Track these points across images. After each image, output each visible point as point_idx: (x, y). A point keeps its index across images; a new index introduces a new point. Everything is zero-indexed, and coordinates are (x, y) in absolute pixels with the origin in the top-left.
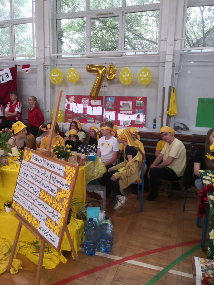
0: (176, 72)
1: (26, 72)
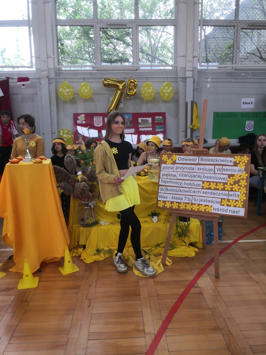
0: (196, 87)
1: (23, 86)
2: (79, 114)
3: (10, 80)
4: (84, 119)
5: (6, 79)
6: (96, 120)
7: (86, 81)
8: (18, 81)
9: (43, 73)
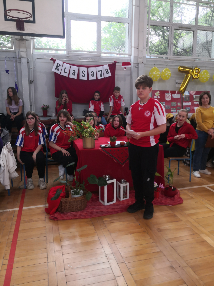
1: (125, 69)
2: (156, 91)
3: (117, 64)
4: (159, 95)
5: (114, 63)
6: (167, 95)
7: (168, 67)
8: (123, 65)
9: (139, 60)
